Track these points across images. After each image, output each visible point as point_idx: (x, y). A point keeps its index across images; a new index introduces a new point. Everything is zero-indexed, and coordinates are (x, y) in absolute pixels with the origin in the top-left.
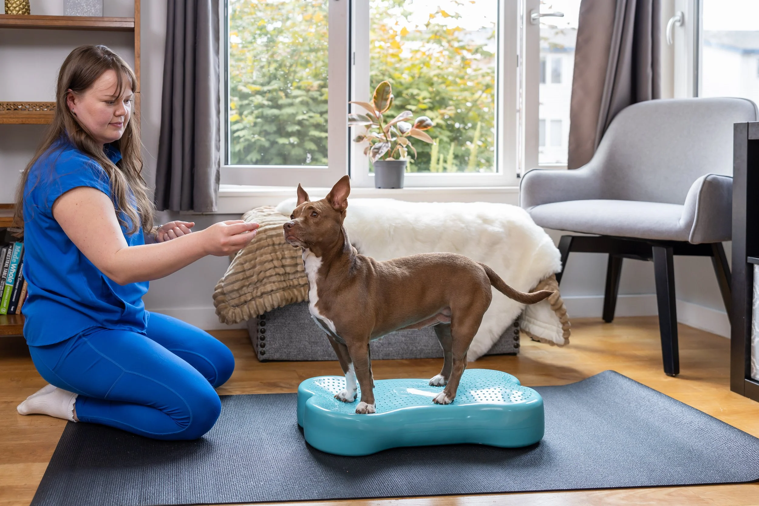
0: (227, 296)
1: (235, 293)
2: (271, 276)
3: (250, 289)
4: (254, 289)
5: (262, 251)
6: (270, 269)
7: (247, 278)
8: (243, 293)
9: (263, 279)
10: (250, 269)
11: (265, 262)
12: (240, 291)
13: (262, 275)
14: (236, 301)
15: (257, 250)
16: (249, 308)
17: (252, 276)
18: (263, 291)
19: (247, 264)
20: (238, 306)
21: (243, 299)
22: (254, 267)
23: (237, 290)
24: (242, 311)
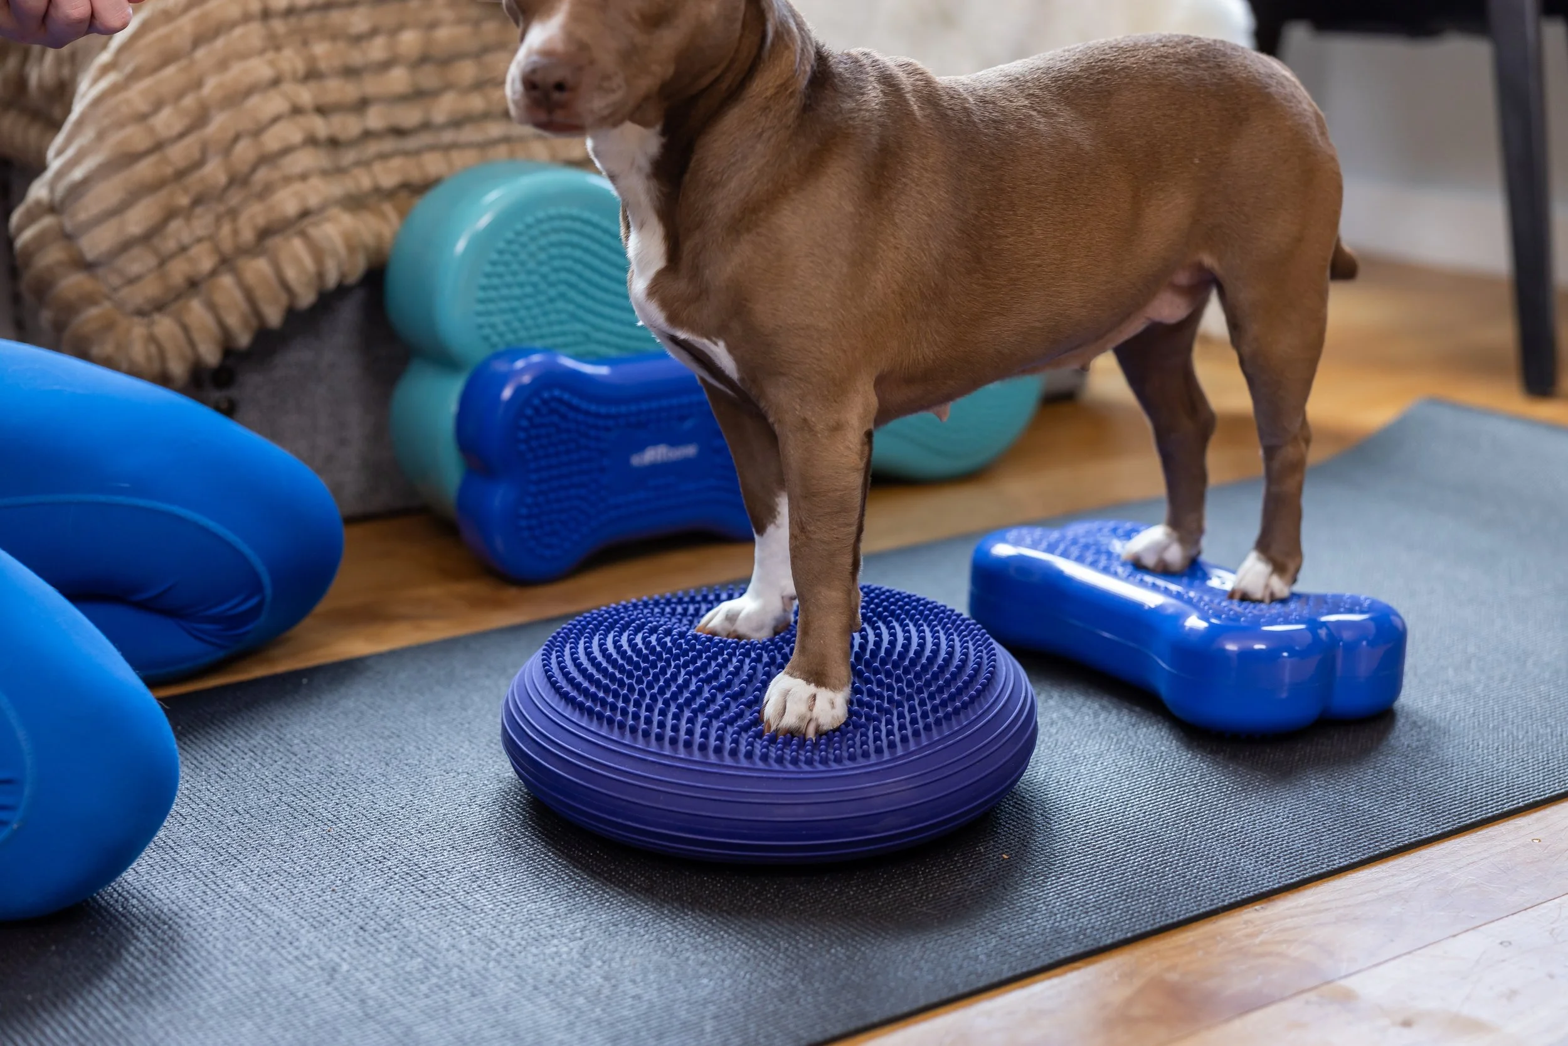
0: (101, 272)
1: (136, 251)
2: (287, 150)
3: (202, 222)
4: (218, 219)
5: (220, 43)
6: (276, 119)
7: (181, 174)
8: (171, 245)
9: (254, 168)
10: (182, 135)
11: (250, 91)
12: (156, 241)
13: (244, 151)
14: (150, 289)
15: (198, 41)
16: (212, 307)
17: (199, 164)
18: (261, 221)
19: (166, 113)
20: (160, 306)
21: (178, 270)
22: (201, 119)
23: (147, 238)
24: (185, 328)
